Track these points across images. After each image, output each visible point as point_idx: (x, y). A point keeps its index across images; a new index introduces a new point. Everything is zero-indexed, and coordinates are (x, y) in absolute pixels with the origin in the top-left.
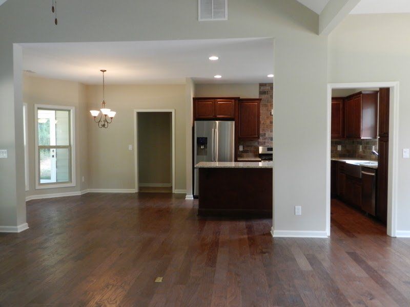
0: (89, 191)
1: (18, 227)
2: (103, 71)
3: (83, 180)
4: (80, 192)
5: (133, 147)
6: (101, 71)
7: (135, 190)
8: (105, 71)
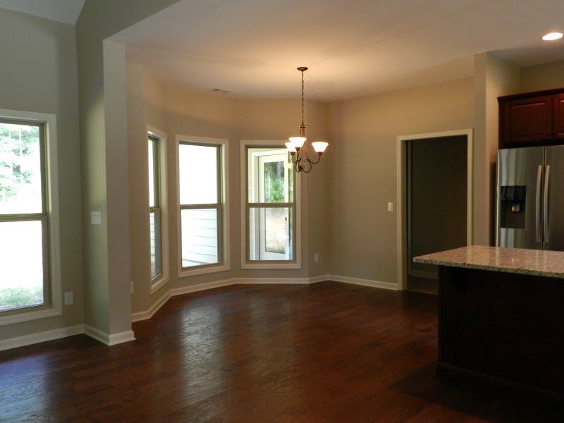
0: (328, 277)
1: (111, 336)
2: (303, 69)
3: (316, 260)
4: (308, 279)
5: (395, 206)
6: (299, 69)
7: (397, 286)
8: (306, 69)
